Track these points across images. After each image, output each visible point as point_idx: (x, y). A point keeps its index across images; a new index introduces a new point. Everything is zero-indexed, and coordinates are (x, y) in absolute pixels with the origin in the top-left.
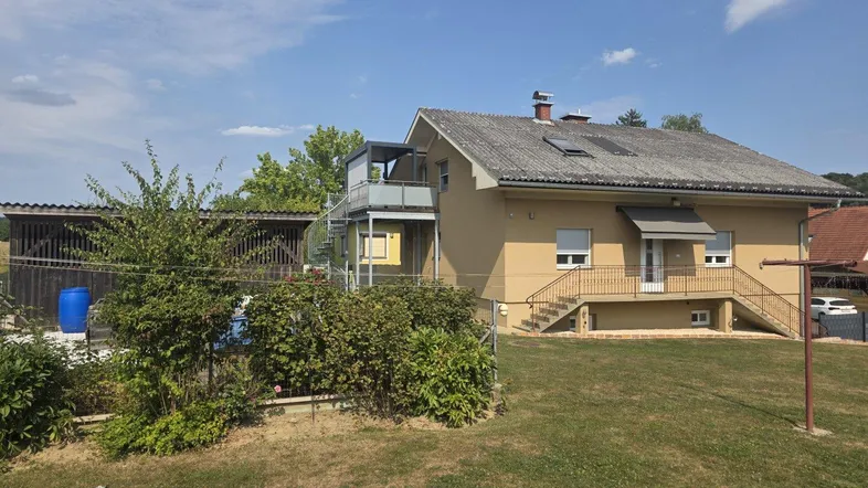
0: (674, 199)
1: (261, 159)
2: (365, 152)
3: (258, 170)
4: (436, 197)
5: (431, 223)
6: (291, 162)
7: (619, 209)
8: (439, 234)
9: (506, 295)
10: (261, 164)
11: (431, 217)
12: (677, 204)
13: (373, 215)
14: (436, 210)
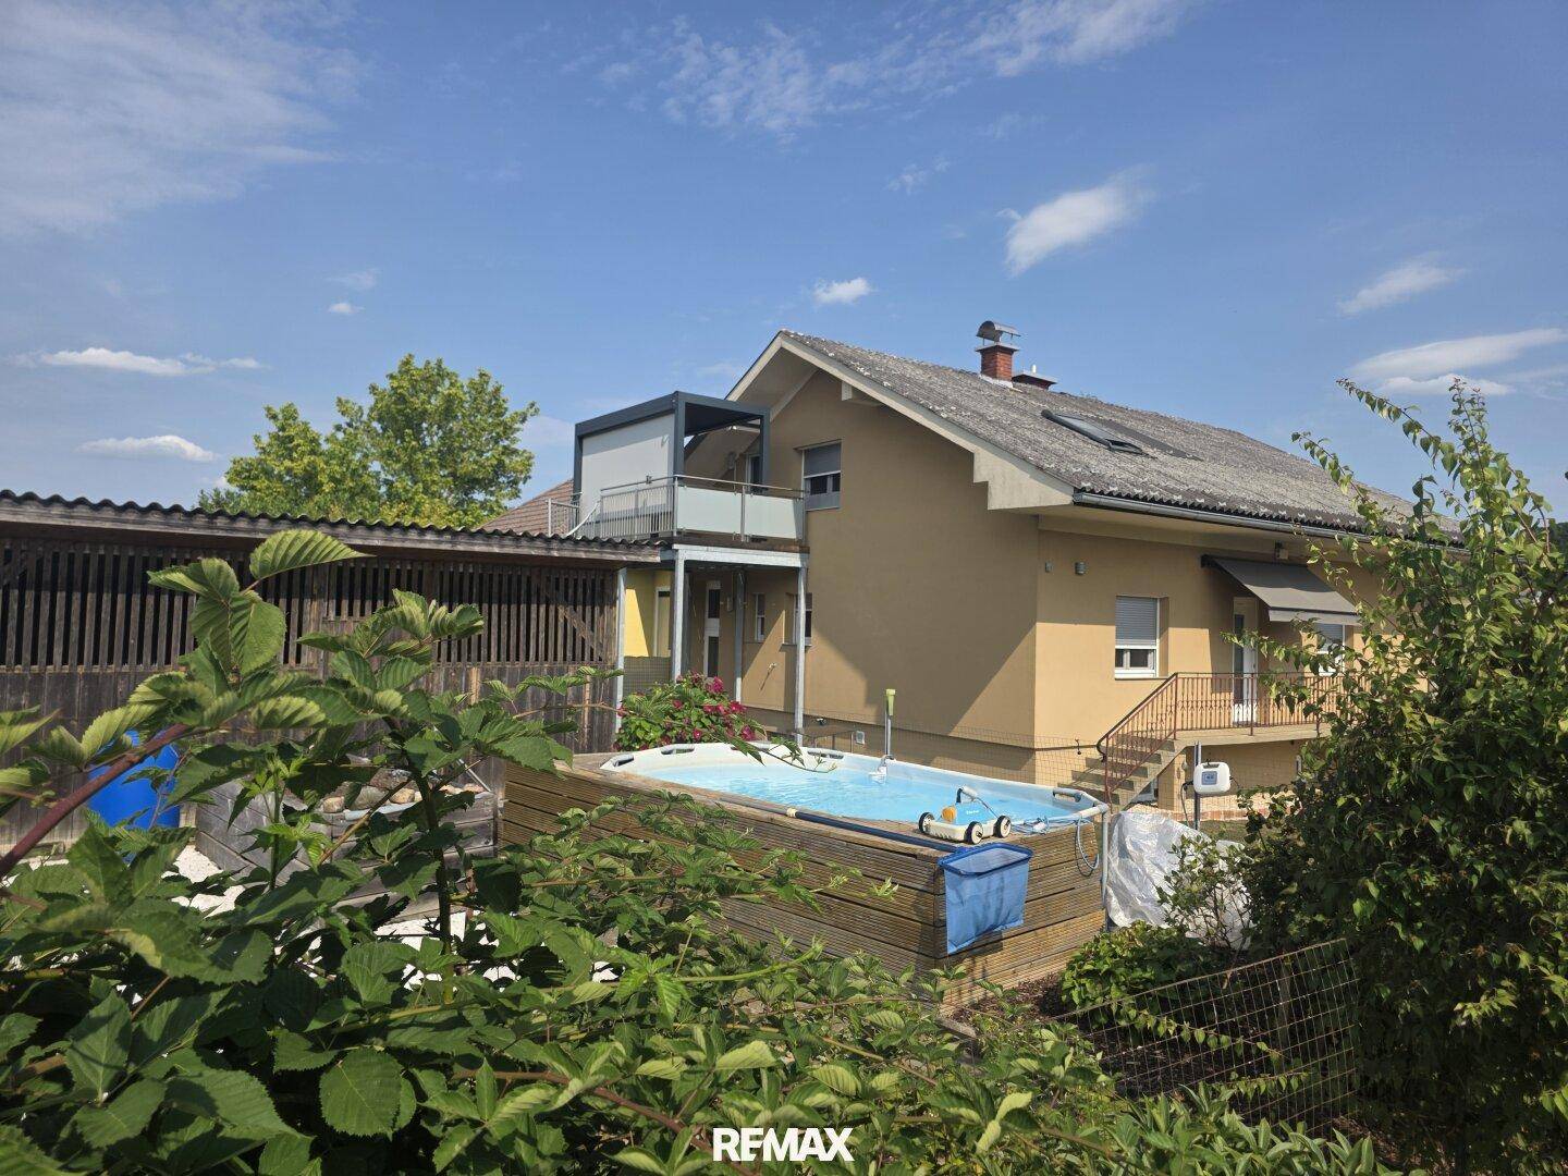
0: (1279, 546)
1: (274, 417)
2: (671, 411)
3: (265, 440)
4: (804, 520)
5: (791, 573)
6: (338, 428)
7: (1208, 561)
8: (809, 597)
9: (1037, 732)
10: (273, 427)
11: (791, 560)
12: (1284, 555)
13: (686, 553)
14: (801, 546)
